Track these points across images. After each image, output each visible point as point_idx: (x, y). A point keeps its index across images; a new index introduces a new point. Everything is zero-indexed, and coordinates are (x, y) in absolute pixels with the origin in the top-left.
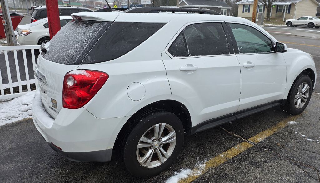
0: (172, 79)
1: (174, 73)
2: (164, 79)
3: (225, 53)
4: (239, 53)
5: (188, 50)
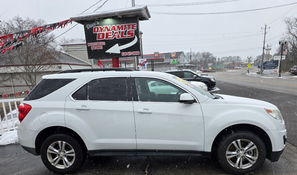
0: (67, 114)
1: (70, 110)
2: (62, 113)
3: (122, 100)
4: (138, 101)
5: (88, 96)
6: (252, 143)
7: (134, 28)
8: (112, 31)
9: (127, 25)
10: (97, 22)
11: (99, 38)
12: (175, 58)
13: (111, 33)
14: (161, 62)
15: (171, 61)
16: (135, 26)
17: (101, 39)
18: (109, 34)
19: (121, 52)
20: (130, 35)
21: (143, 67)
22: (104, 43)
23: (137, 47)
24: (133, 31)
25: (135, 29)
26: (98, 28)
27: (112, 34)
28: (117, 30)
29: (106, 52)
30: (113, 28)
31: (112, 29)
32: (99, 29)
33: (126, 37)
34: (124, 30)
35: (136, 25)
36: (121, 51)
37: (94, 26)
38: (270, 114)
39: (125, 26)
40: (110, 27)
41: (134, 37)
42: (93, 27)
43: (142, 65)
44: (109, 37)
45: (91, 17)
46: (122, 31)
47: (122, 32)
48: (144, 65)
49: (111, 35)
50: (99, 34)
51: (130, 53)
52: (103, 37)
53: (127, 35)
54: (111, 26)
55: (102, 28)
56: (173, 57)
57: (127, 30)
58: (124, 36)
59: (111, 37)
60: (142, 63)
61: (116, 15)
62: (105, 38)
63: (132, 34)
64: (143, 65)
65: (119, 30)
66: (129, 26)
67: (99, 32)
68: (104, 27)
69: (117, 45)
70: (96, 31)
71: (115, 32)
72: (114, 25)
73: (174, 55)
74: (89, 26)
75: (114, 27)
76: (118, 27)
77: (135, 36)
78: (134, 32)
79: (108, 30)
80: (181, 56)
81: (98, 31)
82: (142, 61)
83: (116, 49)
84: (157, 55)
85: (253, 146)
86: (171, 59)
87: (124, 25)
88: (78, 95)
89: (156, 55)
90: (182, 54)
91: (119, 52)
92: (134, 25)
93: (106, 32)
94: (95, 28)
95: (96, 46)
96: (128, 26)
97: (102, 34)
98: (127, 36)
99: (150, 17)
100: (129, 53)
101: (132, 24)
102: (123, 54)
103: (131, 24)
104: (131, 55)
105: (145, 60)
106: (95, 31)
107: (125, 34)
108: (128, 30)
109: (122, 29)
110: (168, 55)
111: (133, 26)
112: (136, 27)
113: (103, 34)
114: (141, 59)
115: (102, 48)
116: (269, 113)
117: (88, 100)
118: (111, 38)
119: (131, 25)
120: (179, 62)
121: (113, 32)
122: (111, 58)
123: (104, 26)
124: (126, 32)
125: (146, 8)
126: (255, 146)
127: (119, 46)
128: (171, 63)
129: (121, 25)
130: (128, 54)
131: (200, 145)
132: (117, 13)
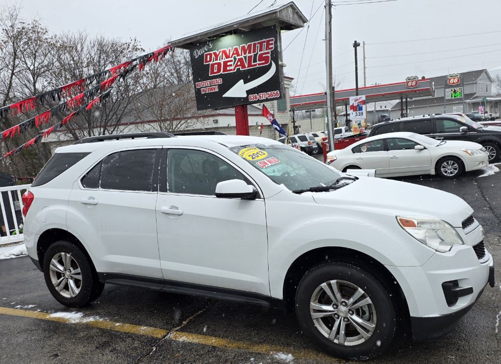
3: (144, 190)
4: (167, 192)
5: (100, 181)
6: (361, 291)
7: (270, 46)
8: (234, 56)
9: (258, 43)
10: (210, 44)
11: (213, 72)
12: (457, 86)
13: (232, 61)
14: (431, 97)
15: (448, 94)
16: (272, 44)
17: (216, 73)
18: (229, 64)
19: (248, 95)
20: (264, 62)
21: (358, 112)
22: (220, 81)
23: (276, 83)
24: (268, 53)
25: (272, 48)
26: (211, 55)
27: (234, 63)
28: (241, 55)
29: (224, 96)
30: (235, 52)
31: (233, 54)
32: (213, 56)
33: (256, 65)
34: (252, 54)
35: (273, 42)
36: (249, 92)
37: (206, 52)
38: (407, 230)
39: (255, 45)
40: (230, 50)
41: (271, 65)
42: (203, 53)
43: (356, 108)
44: (228, 68)
45: (198, 36)
46: (250, 55)
47: (250, 57)
48: (361, 109)
49: (231, 65)
50: (213, 65)
51: (264, 96)
52: (219, 70)
53: (258, 62)
54: (231, 48)
55: (218, 53)
56: (454, 83)
57: (257, 53)
58: (253, 64)
59: (232, 68)
60: (356, 104)
61: (235, 28)
62: (221, 72)
63: (266, 59)
64: (358, 109)
65: (245, 54)
66: (261, 44)
67: (213, 61)
68: (220, 52)
69: (242, 81)
70: (208, 60)
71: (237, 58)
72: (235, 47)
73: (456, 81)
74: (198, 53)
75: (236, 49)
76: (243, 48)
77: (271, 61)
78: (269, 55)
79: (227, 57)
80: (481, 81)
81: (210, 61)
82: (356, 100)
83: (239, 90)
84: (414, 83)
85: (363, 297)
86: (447, 90)
87: (252, 43)
88: (89, 181)
89: (410, 84)
90: (484, 74)
91: (245, 95)
92: (270, 42)
93: (223, 60)
94: (207, 55)
95: (209, 86)
96: (259, 45)
97: (217, 65)
98: (258, 64)
99: (304, 21)
100: (262, 95)
101: (266, 40)
102: (252, 97)
103: (264, 40)
104: (264, 98)
105: (363, 98)
106: (206, 61)
107: (255, 61)
108: (259, 53)
109: (250, 53)
110: (442, 81)
111: (268, 44)
112: (273, 46)
113: (219, 64)
114: (356, 97)
115: (217, 90)
116: (405, 228)
117: (100, 187)
118: (231, 70)
119: (264, 42)
120: (475, 93)
121: (235, 59)
122: (233, 107)
123: (219, 50)
124: (255, 56)
125: (292, 6)
126: (368, 298)
127: (245, 83)
128: (447, 98)
129: (248, 45)
130: (260, 97)
131: (262, 284)
132: (237, 23)
